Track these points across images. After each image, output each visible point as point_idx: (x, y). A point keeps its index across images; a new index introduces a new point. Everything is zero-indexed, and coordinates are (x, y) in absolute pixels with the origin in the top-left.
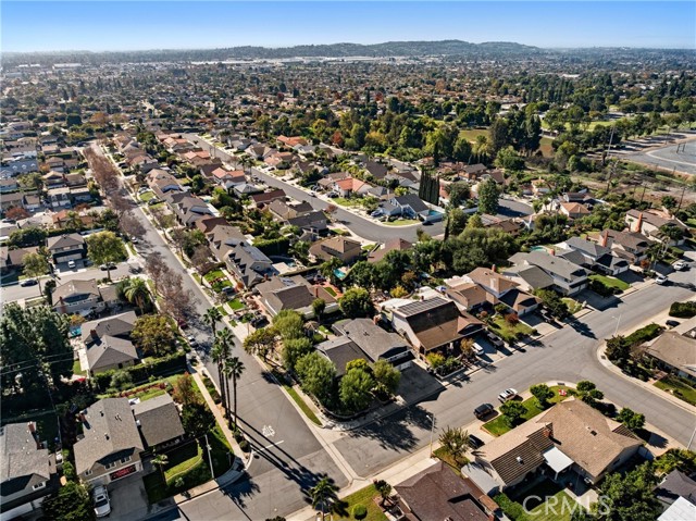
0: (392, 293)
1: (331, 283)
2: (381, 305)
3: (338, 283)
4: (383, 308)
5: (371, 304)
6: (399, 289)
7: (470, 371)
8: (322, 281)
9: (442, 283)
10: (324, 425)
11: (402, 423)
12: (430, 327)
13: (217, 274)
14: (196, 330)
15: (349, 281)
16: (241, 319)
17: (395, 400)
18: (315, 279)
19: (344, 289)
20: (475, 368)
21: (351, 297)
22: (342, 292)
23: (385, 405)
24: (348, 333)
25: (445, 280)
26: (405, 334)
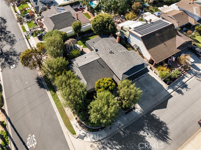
0: (126, 16)
1: (88, 10)
2: (120, 25)
3: (92, 10)
4: (122, 28)
5: (113, 25)
6: (131, 14)
7: (186, 79)
8: (82, 9)
9: (157, 10)
10: (77, 134)
11: (142, 133)
12: (157, 44)
13: (25, 6)
14: (5, 42)
15: (98, 9)
16: (32, 34)
17: (134, 108)
18: (79, 8)
19: (95, 14)
20: (189, 76)
21: (99, 20)
22: (94, 16)
23: (126, 113)
24: (97, 50)
25: (159, 8)
26: (138, 48)
